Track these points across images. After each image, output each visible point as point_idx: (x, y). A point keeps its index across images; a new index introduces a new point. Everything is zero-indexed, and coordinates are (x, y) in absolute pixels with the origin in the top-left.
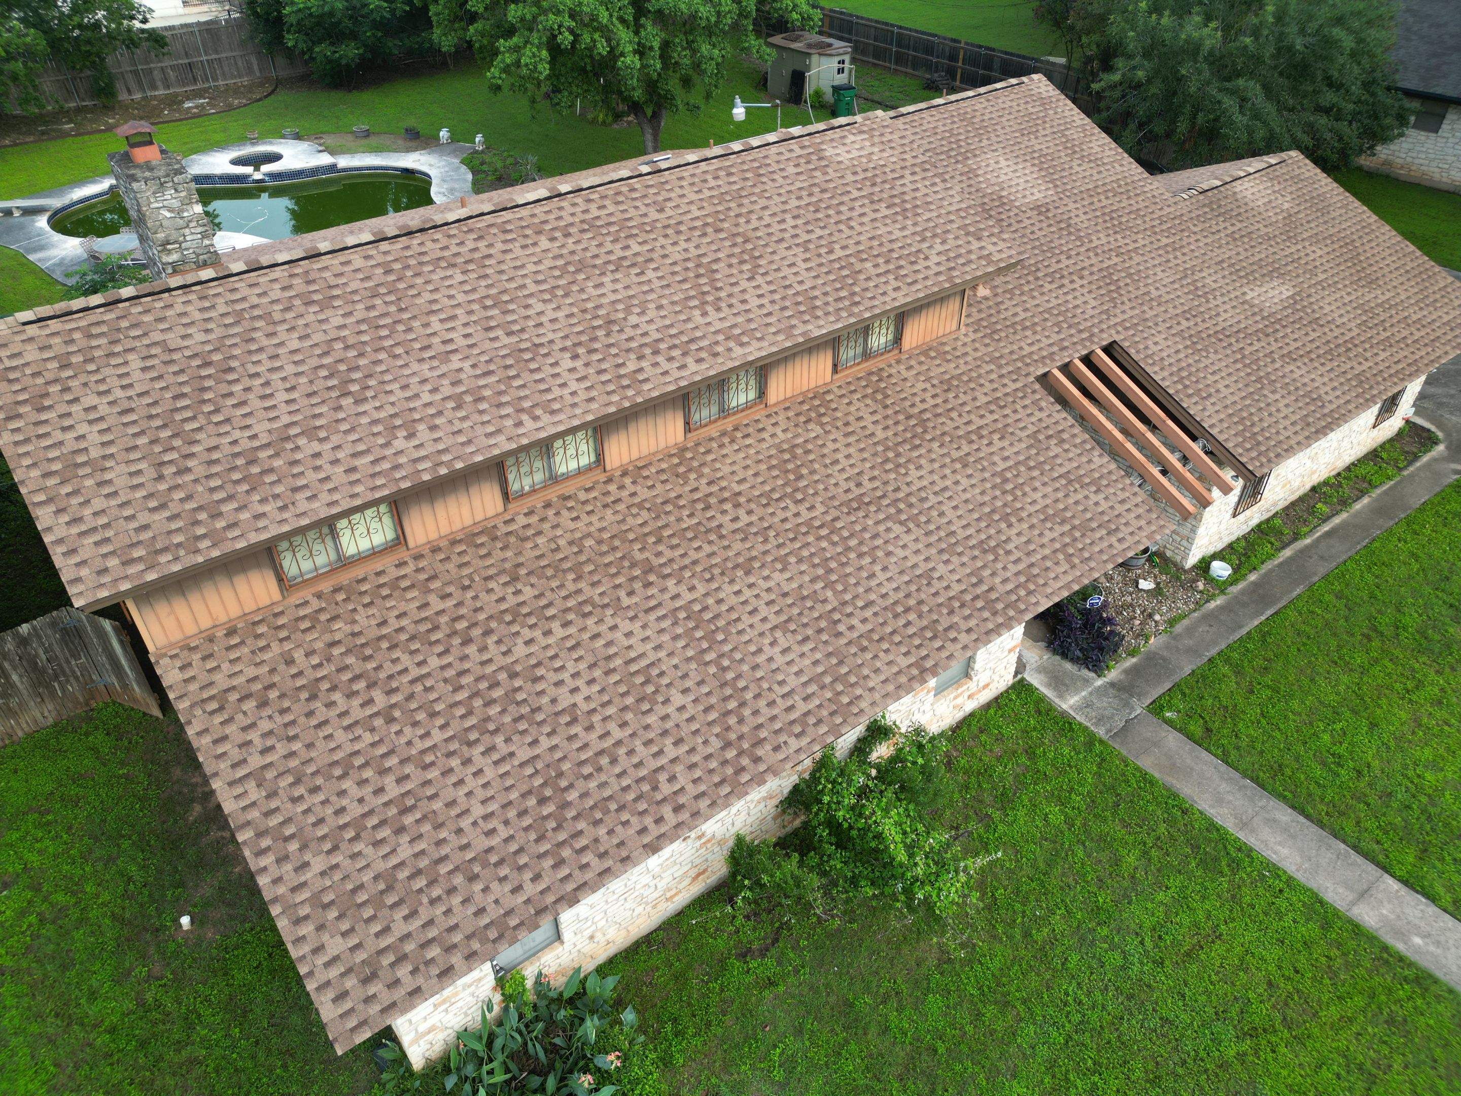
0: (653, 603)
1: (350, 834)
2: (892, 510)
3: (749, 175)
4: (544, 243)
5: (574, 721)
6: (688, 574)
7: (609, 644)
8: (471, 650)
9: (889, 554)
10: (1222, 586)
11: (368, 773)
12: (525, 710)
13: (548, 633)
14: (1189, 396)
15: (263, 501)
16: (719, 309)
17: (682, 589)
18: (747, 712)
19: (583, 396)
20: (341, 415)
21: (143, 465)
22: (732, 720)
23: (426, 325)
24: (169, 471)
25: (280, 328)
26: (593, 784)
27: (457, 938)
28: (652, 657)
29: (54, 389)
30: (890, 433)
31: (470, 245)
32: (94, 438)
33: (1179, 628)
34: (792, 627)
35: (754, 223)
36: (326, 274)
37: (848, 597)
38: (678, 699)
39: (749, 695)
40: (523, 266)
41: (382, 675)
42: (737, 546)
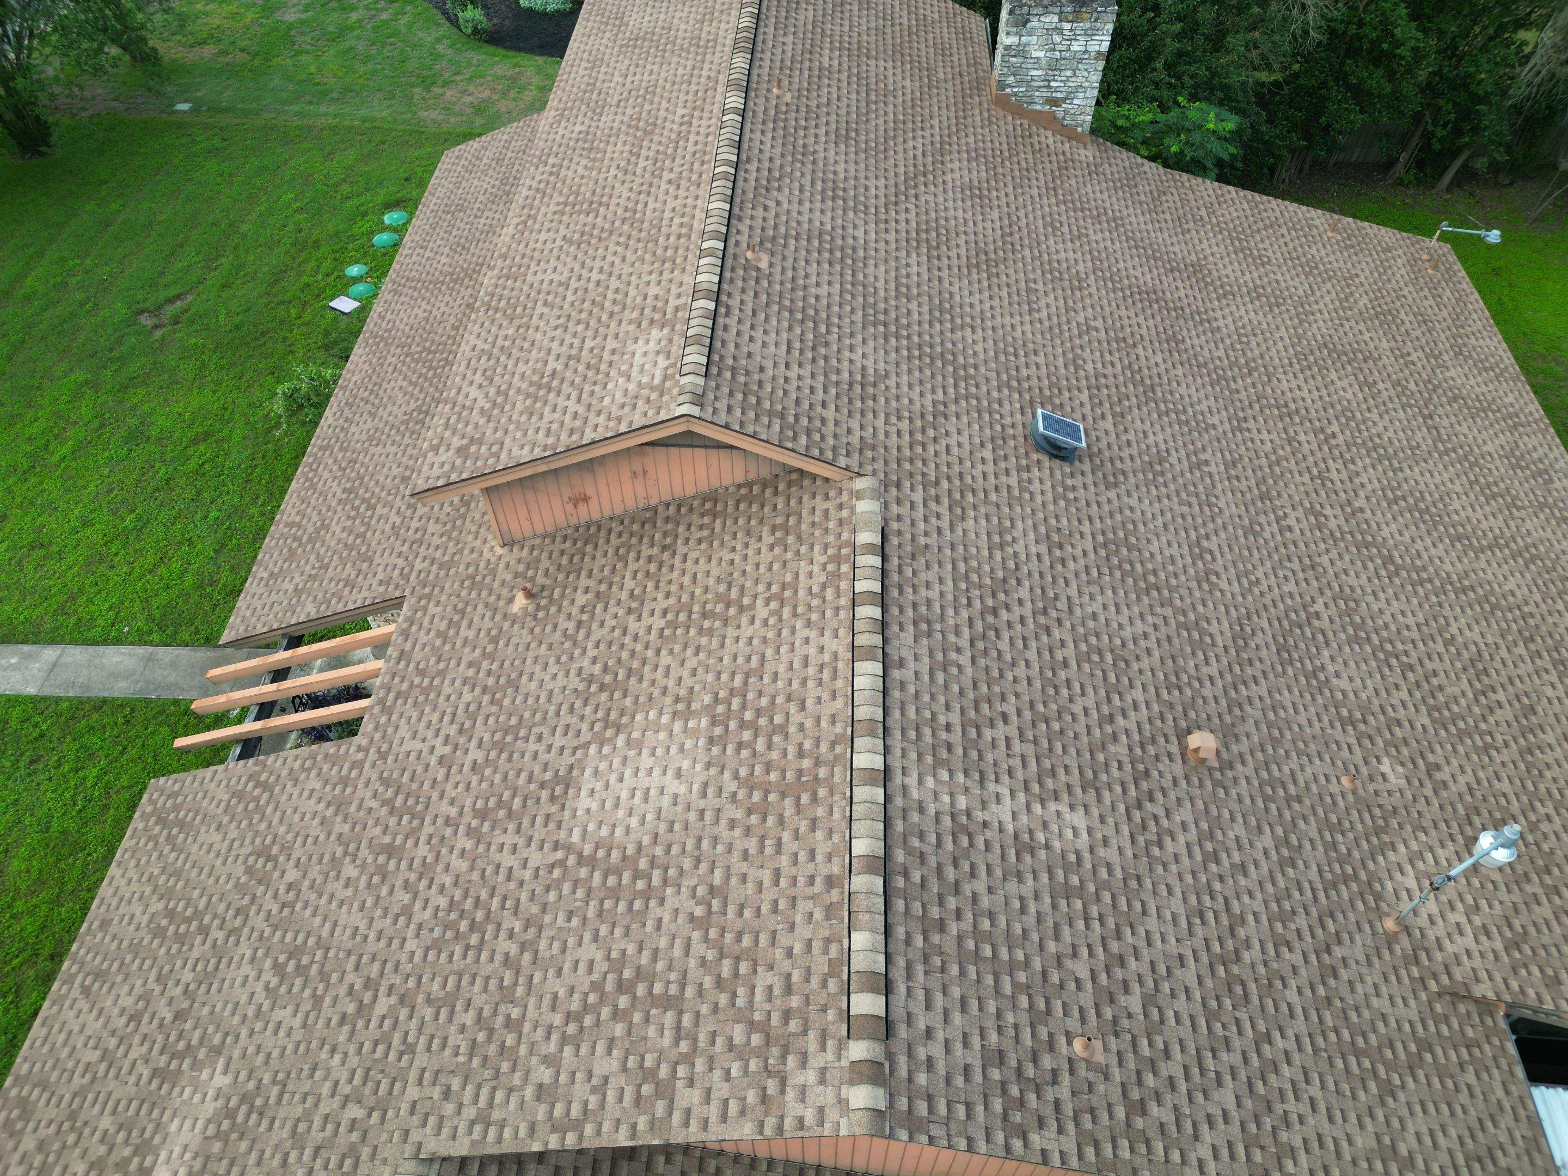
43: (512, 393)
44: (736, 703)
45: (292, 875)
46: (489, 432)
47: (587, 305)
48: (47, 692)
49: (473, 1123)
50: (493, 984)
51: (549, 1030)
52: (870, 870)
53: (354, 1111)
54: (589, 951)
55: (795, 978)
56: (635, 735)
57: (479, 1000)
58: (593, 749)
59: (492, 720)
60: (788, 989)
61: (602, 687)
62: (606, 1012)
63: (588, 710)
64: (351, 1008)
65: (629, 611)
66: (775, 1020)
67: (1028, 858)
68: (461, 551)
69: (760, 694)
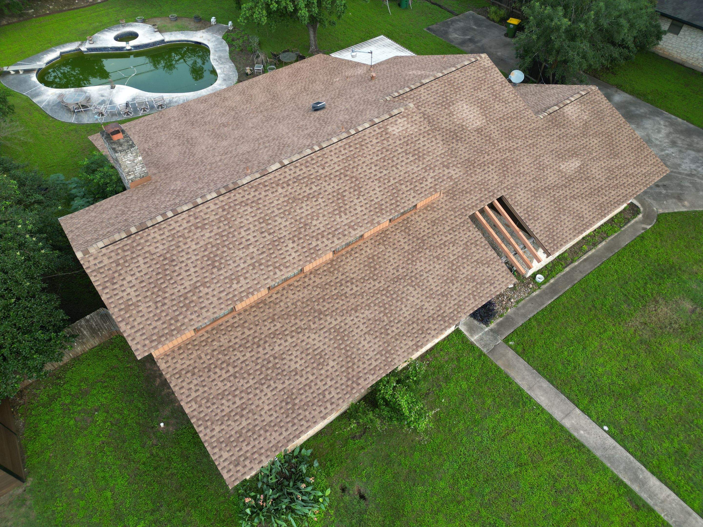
0: (322, 326)
1: (226, 418)
2: (410, 281)
3: (358, 146)
4: (280, 190)
5: (296, 374)
6: (334, 314)
7: (307, 344)
8: (260, 349)
9: (407, 300)
10: (539, 285)
11: (230, 397)
12: (280, 371)
13: (286, 341)
14: (530, 220)
15: (191, 314)
16: (346, 214)
17: (333, 320)
18: (355, 367)
19: (297, 259)
20: (214, 276)
21: (150, 304)
22: (350, 370)
23: (240, 233)
24: (159, 305)
25: (189, 240)
26: (303, 397)
27: (263, 451)
28: (322, 348)
29: (116, 275)
30: (410, 247)
31: (253, 194)
32: (133, 294)
33: (520, 305)
34: (372, 332)
35: (360, 171)
36: (202, 214)
37: (392, 319)
38: (331, 363)
39: (356, 360)
40: (273, 202)
41: (231, 361)
42: (352, 301)
48: (572, 405)
61: (457, 136)
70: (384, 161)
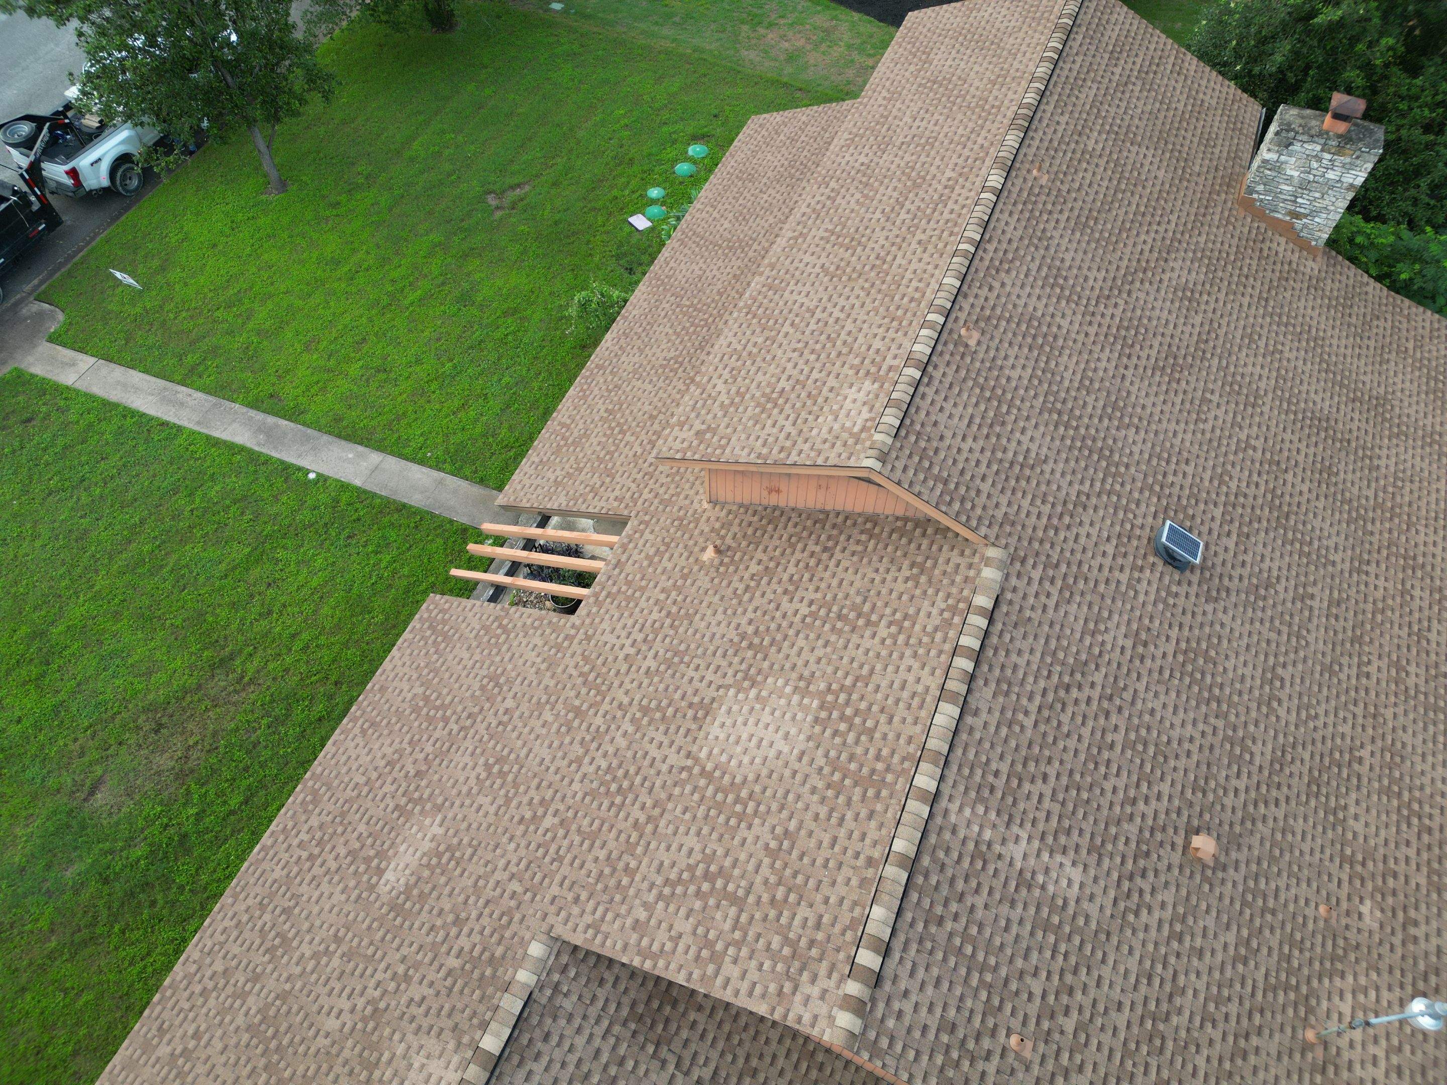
5: (761, 191)
9: (669, 342)
12: (782, 179)
18: (694, 246)
22: (698, 240)
26: (736, 189)
28: (750, 225)
34: (696, 280)
37: (678, 310)
38: (726, 225)
39: (697, 250)
43: (748, 396)
44: (842, 697)
45: (510, 703)
46: (723, 425)
47: (823, 337)
48: (368, 487)
49: (588, 926)
50: (623, 837)
51: (652, 885)
52: (901, 865)
53: (515, 886)
54: (691, 841)
55: (825, 919)
56: (764, 693)
57: (611, 844)
58: (732, 692)
59: (668, 640)
60: (818, 926)
61: (750, 646)
62: (692, 889)
63: (736, 660)
64: (528, 815)
65: (786, 592)
66: (803, 943)
67: (1024, 892)
68: (678, 494)
69: (862, 698)
70: (829, 337)
